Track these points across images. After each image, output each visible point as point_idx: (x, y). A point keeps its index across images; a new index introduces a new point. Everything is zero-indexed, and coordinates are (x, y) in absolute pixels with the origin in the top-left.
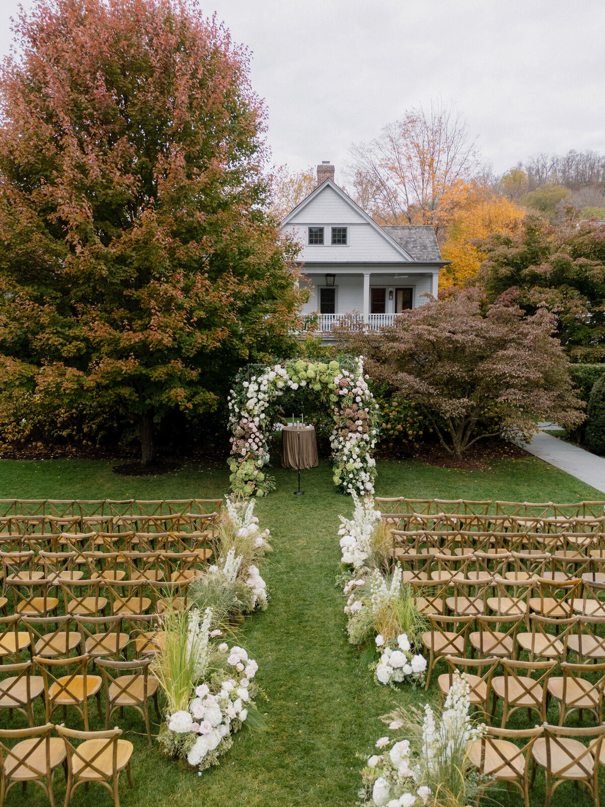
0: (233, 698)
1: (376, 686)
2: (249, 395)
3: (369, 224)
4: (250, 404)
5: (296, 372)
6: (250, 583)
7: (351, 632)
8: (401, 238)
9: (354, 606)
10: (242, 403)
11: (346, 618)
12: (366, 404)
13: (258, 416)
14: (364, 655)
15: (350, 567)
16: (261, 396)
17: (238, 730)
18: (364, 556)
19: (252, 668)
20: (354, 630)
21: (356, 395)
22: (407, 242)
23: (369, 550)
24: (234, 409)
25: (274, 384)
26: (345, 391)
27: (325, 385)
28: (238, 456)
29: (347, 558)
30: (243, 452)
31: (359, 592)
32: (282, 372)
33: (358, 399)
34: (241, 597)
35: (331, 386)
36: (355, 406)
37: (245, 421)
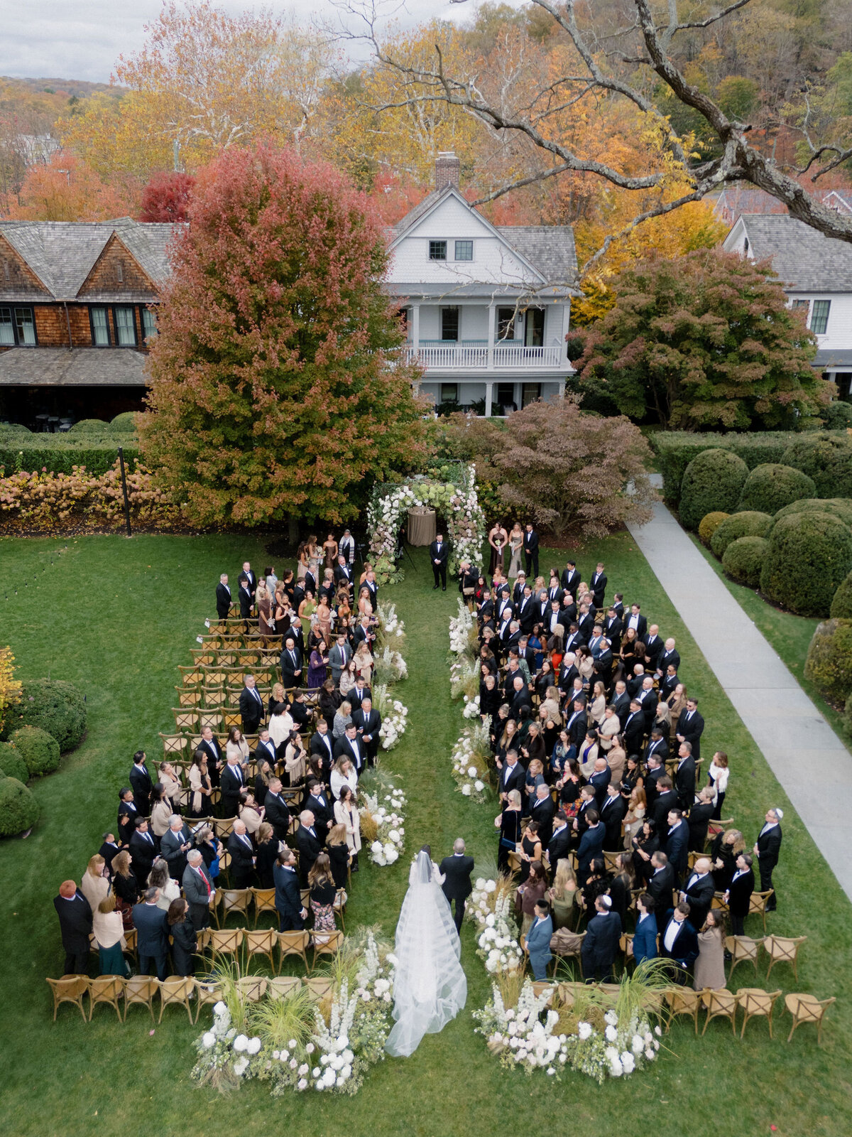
0: (398, 723)
1: (463, 719)
2: (384, 511)
3: (496, 238)
4: (385, 518)
5: (421, 494)
6: (398, 665)
7: (453, 693)
8: (534, 246)
9: (455, 679)
10: (379, 516)
11: (451, 684)
12: (475, 517)
13: (391, 525)
14: (458, 704)
15: (455, 653)
16: (394, 511)
17: (401, 736)
18: (464, 647)
19: (405, 711)
20: (454, 692)
21: (466, 510)
22: (541, 252)
23: (467, 643)
24: (371, 519)
25: (403, 502)
26: (458, 508)
27: (443, 503)
28: (375, 554)
29: (453, 648)
30: (380, 552)
31: (460, 671)
32: (410, 493)
33: (468, 513)
34: (394, 674)
35: (447, 504)
36: (466, 519)
37: (381, 530)
